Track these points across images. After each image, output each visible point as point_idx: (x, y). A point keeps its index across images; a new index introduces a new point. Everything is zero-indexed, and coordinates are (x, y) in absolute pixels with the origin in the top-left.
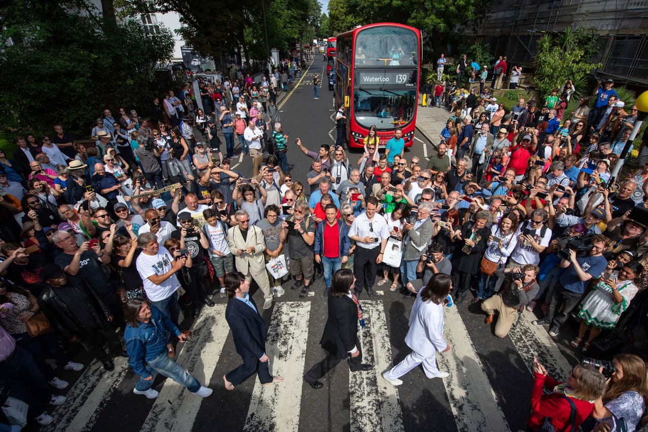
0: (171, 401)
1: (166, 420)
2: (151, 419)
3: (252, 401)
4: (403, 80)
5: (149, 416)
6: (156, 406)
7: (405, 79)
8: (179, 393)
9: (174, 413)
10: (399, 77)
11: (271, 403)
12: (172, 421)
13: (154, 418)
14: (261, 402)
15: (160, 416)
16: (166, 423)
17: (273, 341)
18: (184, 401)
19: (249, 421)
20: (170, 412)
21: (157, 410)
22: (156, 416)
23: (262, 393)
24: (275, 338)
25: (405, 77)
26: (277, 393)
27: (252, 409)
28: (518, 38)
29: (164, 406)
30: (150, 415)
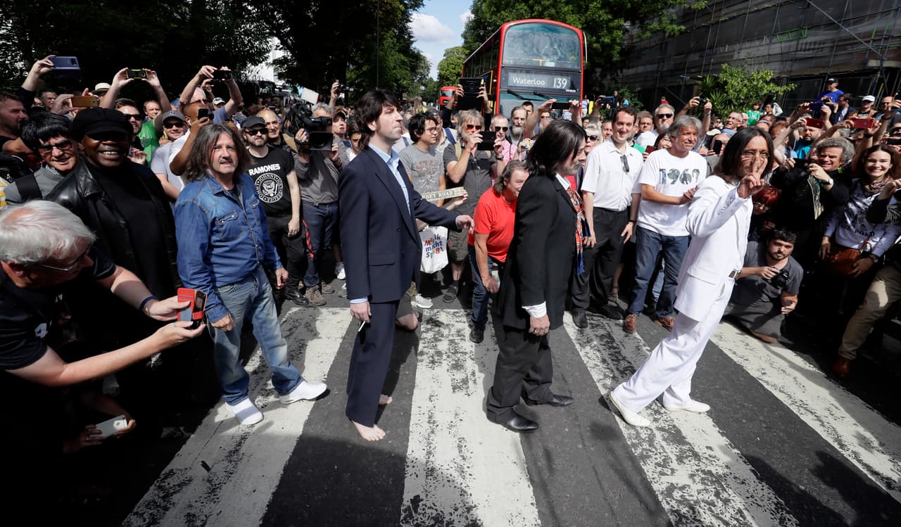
0: (209, 464)
1: (190, 506)
2: (152, 504)
3: (409, 470)
4: (562, 85)
5: (147, 497)
6: (171, 473)
7: (565, 84)
8: (232, 448)
9: (213, 490)
10: (557, 81)
11: (456, 474)
12: (206, 511)
13: (160, 501)
14: (431, 472)
15: (175, 498)
16: (189, 515)
17: (433, 362)
18: (240, 466)
19: (411, 516)
20: (205, 487)
21: (173, 481)
22: (167, 497)
23: (429, 453)
24: (436, 358)
25: (564, 81)
26: (467, 455)
27: (412, 488)
28: (666, 88)
29: (189, 474)
30: (151, 494)
